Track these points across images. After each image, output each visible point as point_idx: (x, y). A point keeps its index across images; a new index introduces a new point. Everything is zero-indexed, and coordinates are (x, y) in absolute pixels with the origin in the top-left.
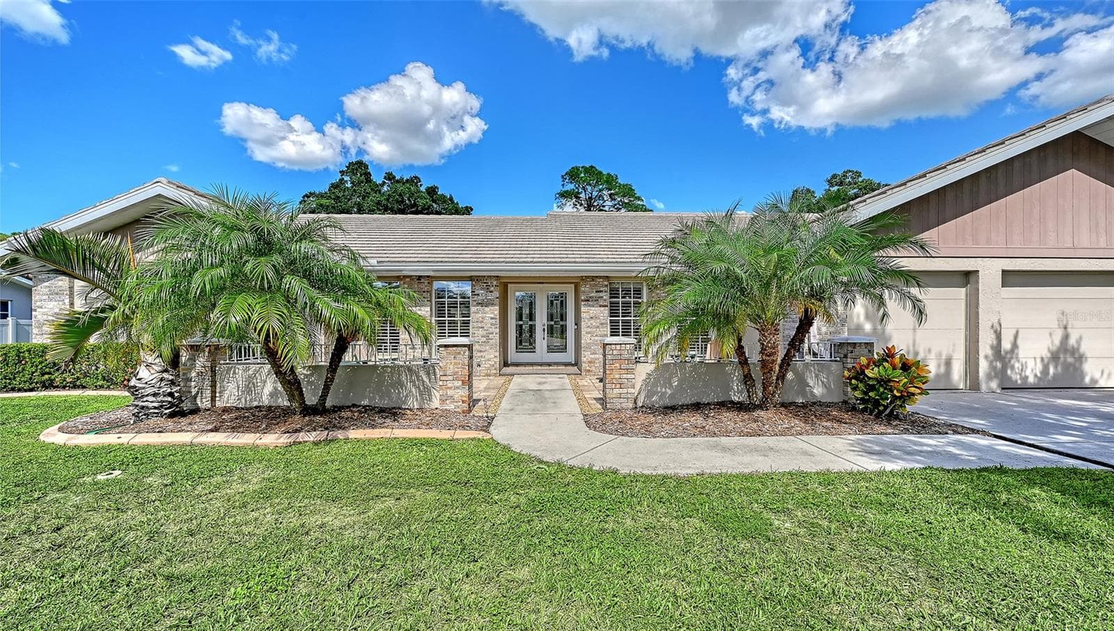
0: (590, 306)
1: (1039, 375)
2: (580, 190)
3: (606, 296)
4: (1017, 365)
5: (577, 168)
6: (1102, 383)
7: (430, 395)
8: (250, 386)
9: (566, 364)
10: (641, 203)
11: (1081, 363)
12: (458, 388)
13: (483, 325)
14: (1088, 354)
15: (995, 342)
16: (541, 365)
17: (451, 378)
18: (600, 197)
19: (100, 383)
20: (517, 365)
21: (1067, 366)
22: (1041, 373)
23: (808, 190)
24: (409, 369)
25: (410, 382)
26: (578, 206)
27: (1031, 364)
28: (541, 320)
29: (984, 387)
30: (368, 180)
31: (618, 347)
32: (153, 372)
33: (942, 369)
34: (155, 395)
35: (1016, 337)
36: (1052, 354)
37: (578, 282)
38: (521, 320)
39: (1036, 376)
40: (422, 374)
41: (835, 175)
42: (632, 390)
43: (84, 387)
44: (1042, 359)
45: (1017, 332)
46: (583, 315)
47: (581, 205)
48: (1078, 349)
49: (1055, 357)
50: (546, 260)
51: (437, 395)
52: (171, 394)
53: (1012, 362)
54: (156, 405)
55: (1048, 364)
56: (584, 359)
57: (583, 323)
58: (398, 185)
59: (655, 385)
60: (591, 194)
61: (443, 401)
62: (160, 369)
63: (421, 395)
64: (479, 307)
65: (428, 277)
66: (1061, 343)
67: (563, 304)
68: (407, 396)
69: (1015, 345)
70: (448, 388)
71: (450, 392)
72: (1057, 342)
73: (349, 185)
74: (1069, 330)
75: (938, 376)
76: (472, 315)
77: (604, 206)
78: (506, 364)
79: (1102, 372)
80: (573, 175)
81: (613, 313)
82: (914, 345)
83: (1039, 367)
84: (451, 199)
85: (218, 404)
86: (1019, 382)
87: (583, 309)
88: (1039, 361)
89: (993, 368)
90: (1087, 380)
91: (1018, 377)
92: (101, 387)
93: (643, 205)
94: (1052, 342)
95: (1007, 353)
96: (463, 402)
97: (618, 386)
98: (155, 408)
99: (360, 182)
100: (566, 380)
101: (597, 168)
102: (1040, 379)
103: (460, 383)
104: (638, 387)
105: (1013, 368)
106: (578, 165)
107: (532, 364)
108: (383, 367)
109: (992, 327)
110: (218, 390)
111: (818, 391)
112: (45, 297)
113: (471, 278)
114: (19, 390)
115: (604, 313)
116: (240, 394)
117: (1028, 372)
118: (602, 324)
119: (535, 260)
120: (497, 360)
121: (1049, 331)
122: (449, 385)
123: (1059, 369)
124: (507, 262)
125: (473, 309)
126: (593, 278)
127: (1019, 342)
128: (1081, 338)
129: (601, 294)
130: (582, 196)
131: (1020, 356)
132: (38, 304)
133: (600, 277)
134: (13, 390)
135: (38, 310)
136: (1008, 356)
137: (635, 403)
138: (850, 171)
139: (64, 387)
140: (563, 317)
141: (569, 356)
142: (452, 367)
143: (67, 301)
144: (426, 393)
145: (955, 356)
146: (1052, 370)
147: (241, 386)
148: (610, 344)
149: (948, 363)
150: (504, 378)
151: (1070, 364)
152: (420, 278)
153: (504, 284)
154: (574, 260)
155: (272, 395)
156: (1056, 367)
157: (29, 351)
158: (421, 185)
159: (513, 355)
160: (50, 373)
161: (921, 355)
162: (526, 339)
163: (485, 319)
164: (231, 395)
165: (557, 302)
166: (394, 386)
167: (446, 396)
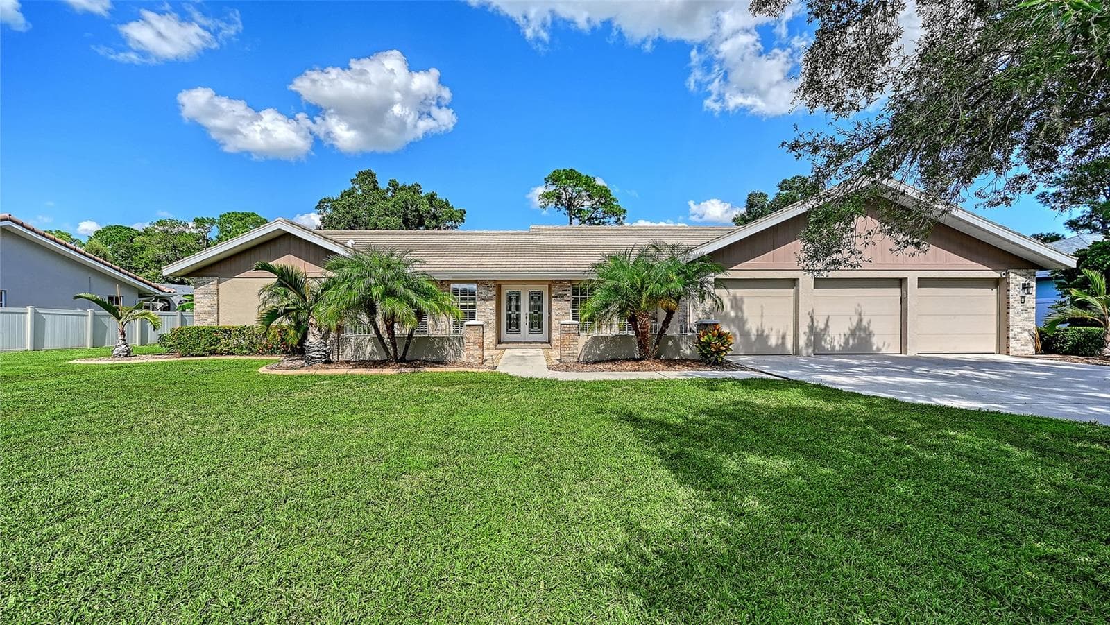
0: (558, 300)
1: (842, 344)
2: (562, 191)
3: (569, 294)
4: (828, 339)
5: (559, 172)
6: (884, 351)
7: (460, 354)
8: (358, 349)
9: (542, 343)
10: (616, 204)
11: (870, 337)
12: (476, 350)
13: (485, 314)
14: (875, 332)
15: (811, 324)
16: (524, 343)
17: (472, 344)
18: (580, 197)
19: (245, 351)
20: (507, 343)
21: (860, 339)
22: (844, 343)
23: (761, 194)
24: (448, 339)
25: (449, 346)
26: (559, 206)
27: (837, 338)
28: (525, 311)
29: (804, 352)
30: (376, 188)
31: (568, 326)
33: (780, 341)
34: (318, 351)
35: (827, 321)
36: (851, 331)
37: (551, 283)
38: (510, 310)
39: (840, 345)
40: (456, 342)
41: (785, 180)
42: (575, 351)
43: (234, 354)
44: (845, 335)
45: (828, 317)
46: (553, 307)
47: (562, 205)
48: (868, 328)
49: (853, 333)
50: (528, 269)
51: (465, 354)
52: (325, 351)
53: (825, 336)
54: (319, 356)
55: (849, 337)
56: (553, 338)
57: (553, 313)
58: (402, 192)
59: (590, 348)
60: (572, 194)
61: (468, 357)
62: (319, 337)
63: (455, 354)
64: (482, 302)
65: (448, 280)
66: (857, 324)
67: (540, 298)
68: (447, 355)
69: (827, 326)
70: (471, 350)
71: (472, 352)
72: (855, 324)
73: (360, 193)
74: (863, 316)
75: (777, 345)
76: (477, 307)
77: (583, 206)
78: (499, 342)
79: (884, 344)
80: (554, 179)
81: (573, 306)
82: (762, 326)
83: (843, 340)
84: (447, 204)
85: (340, 359)
86: (830, 349)
87: (553, 302)
88: (842, 336)
89: (809, 339)
90: (874, 348)
91: (829, 346)
92: (245, 354)
93: (617, 206)
94: (852, 324)
95: (822, 330)
96: (479, 358)
97: (568, 349)
98: (318, 358)
99: (369, 190)
100: (541, 351)
101: (577, 170)
102: (843, 348)
103: (477, 347)
104: (580, 350)
105: (825, 340)
106: (559, 169)
107: (518, 342)
108: (433, 338)
109: (809, 314)
110: (340, 351)
111: (688, 352)
112: (202, 296)
113: (476, 282)
114: (196, 356)
115: (567, 306)
116: (353, 353)
117: (836, 343)
118: (567, 313)
119: (520, 269)
120: (494, 338)
121: (849, 317)
122: (471, 348)
123: (856, 341)
124: (501, 271)
125: (478, 303)
126: (560, 281)
127: (829, 324)
128: (870, 321)
129: (566, 293)
130: (564, 196)
131: (830, 333)
132: (198, 300)
133: (565, 281)
134: (192, 355)
135: (197, 304)
136: (823, 333)
137: (578, 359)
138: (798, 177)
139: (222, 354)
140: (540, 308)
141: (544, 337)
142: (472, 338)
143: (216, 298)
145: (788, 334)
146: (851, 342)
147: (353, 348)
148: (564, 325)
149: (784, 337)
150: (499, 351)
151: (863, 338)
152: (442, 281)
153: (498, 285)
154: (546, 269)
155: (370, 354)
156: (854, 340)
157: (204, 330)
158: (421, 192)
159: (505, 336)
160: (214, 345)
161: (766, 333)
162: (514, 324)
163: (486, 310)
164: (347, 353)
165: (536, 297)
166: (439, 348)
167: (470, 354)
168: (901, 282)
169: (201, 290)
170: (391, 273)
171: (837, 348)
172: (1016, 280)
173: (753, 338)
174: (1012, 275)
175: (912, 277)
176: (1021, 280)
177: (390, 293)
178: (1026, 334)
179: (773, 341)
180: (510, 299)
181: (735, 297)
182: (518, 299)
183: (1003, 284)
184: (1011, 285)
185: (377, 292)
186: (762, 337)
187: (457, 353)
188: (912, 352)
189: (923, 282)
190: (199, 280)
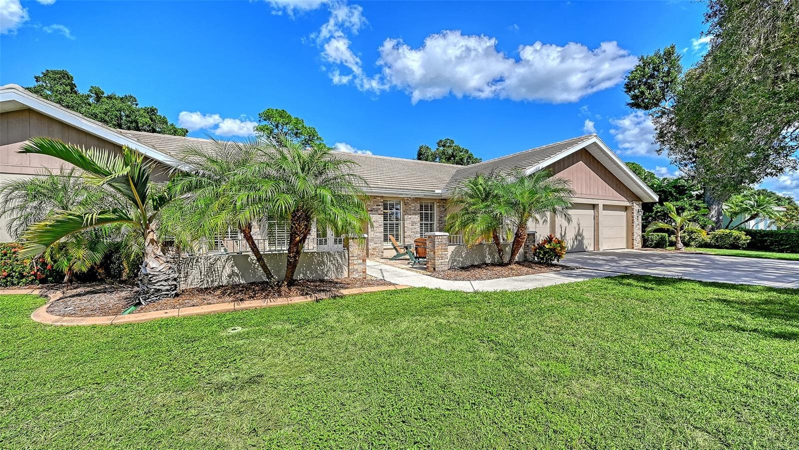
0: (374, 214)
3: (382, 208)
7: (342, 269)
14: (585, 237)
17: (356, 258)
22: (573, 244)
23: (428, 147)
24: (329, 253)
25: (330, 261)
31: (441, 237)
32: (161, 262)
40: (337, 256)
42: (446, 260)
44: (573, 239)
48: (582, 235)
49: (576, 238)
59: (455, 256)
61: (352, 273)
63: (337, 269)
66: (578, 232)
68: (328, 271)
69: (565, 233)
70: (355, 264)
71: (356, 267)
73: (49, 93)
74: (580, 227)
81: (385, 219)
90: (585, 248)
94: (575, 232)
96: (363, 272)
97: (441, 258)
99: (65, 92)
101: (285, 112)
102: (573, 248)
103: (361, 261)
104: (449, 258)
116: (202, 277)
117: (569, 245)
118: (380, 225)
121: (573, 228)
122: (355, 263)
126: (375, 197)
128: (583, 230)
137: (448, 266)
138: (449, 140)
142: (356, 251)
144: (339, 268)
147: (203, 271)
148: (437, 236)
151: (580, 240)
156: (577, 242)
166: (319, 265)
168: (594, 207)
172: (636, 207)
174: (635, 204)
175: (600, 204)
178: (639, 237)
183: (629, 210)
188: (601, 249)
189: (606, 207)
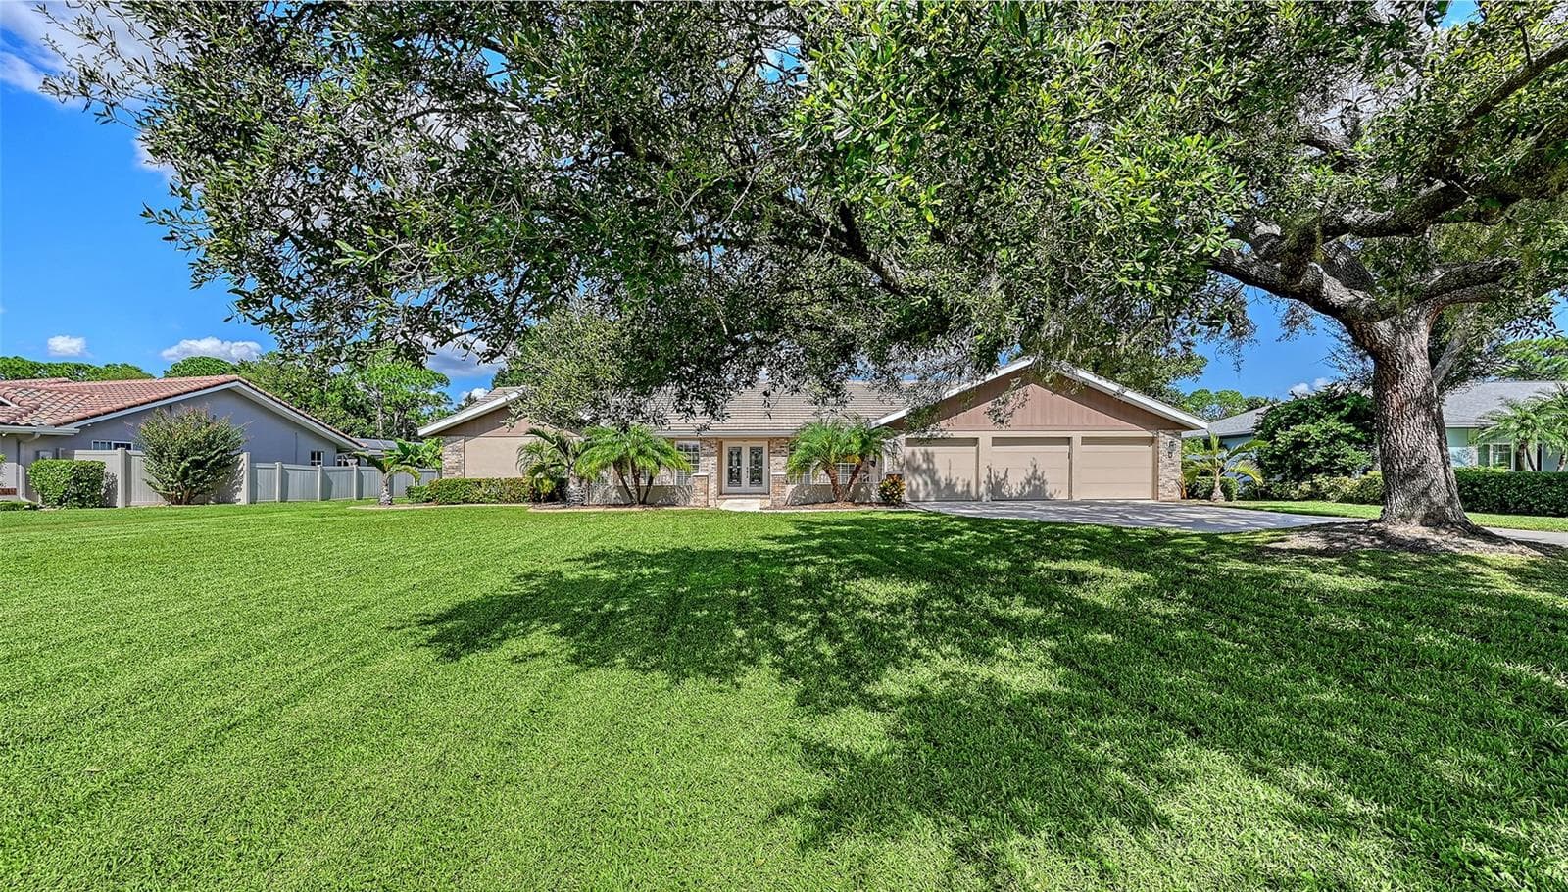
1: (1019, 492)
4: (1007, 486)
6: (1054, 496)
7: (689, 498)
8: (606, 494)
9: (762, 493)
11: (1044, 485)
12: (702, 495)
13: (707, 468)
14: (1048, 481)
15: (990, 474)
16: (744, 493)
17: (699, 491)
19: (493, 500)
20: (729, 493)
21: (1035, 486)
24: (679, 487)
25: (680, 493)
27: (1015, 487)
28: (745, 465)
29: (984, 498)
31: (778, 477)
33: (965, 488)
34: (578, 496)
35: (1006, 472)
36: (1027, 480)
37: (771, 440)
38: (731, 464)
39: (1017, 493)
40: (685, 489)
42: (783, 497)
44: (1022, 484)
45: (1008, 469)
46: (772, 461)
48: (1042, 478)
49: (1029, 482)
50: (748, 428)
51: (693, 497)
52: (582, 496)
53: (1004, 484)
54: (578, 499)
55: (1025, 485)
56: (772, 488)
57: (772, 466)
59: (796, 494)
61: (695, 501)
63: (685, 499)
64: (705, 456)
65: (673, 438)
66: (1033, 475)
67: (760, 453)
68: (678, 498)
69: (1006, 476)
71: (698, 497)
72: (1030, 474)
74: (1037, 468)
75: (963, 493)
76: (701, 460)
78: (722, 492)
79: (1055, 490)
82: (950, 475)
83: (1020, 487)
85: (590, 502)
86: (1008, 495)
87: (772, 457)
88: (1019, 484)
89: (989, 487)
90: (1047, 494)
91: (1008, 492)
95: (1001, 480)
96: (705, 502)
97: (778, 495)
98: (578, 501)
100: (759, 501)
102: (1020, 494)
103: (703, 493)
104: (787, 495)
105: (1004, 488)
107: (738, 493)
108: (666, 486)
109: (988, 466)
110: (591, 497)
112: (450, 453)
113: (699, 439)
114: (453, 503)
115: (785, 461)
116: (601, 498)
117: (1013, 490)
119: (741, 428)
120: (717, 489)
122: (698, 494)
123: (1031, 488)
124: (723, 430)
125: (701, 457)
126: (778, 439)
127: (1008, 474)
128: (1043, 472)
129: (783, 448)
131: (1009, 482)
132: (446, 456)
133: (783, 438)
134: (450, 503)
135: (446, 460)
136: (1002, 482)
139: (474, 502)
140: (760, 462)
141: (764, 487)
142: (699, 486)
143: (462, 455)
145: (971, 482)
146: (1027, 489)
147: (601, 495)
149: (969, 485)
150: (721, 500)
151: (1038, 486)
153: (720, 441)
154: (765, 428)
155: (615, 499)
159: (726, 487)
160: (467, 494)
161: (954, 481)
162: (734, 477)
163: (709, 465)
164: (597, 497)
165: (756, 452)
166: (672, 493)
167: (697, 501)
168: (1068, 441)
169: (449, 448)
170: (642, 439)
171: (1015, 494)
172: (1165, 438)
173: (943, 485)
174: (1161, 434)
175: (1077, 437)
176: (1168, 439)
177: (641, 452)
178: (1173, 483)
179: (959, 489)
180: (731, 454)
181: (927, 452)
182: (739, 453)
183: (1155, 442)
184: (1161, 444)
185: (633, 452)
186: (950, 486)
187: (687, 498)
188: (1076, 498)
189: (1086, 441)
190: (448, 440)
